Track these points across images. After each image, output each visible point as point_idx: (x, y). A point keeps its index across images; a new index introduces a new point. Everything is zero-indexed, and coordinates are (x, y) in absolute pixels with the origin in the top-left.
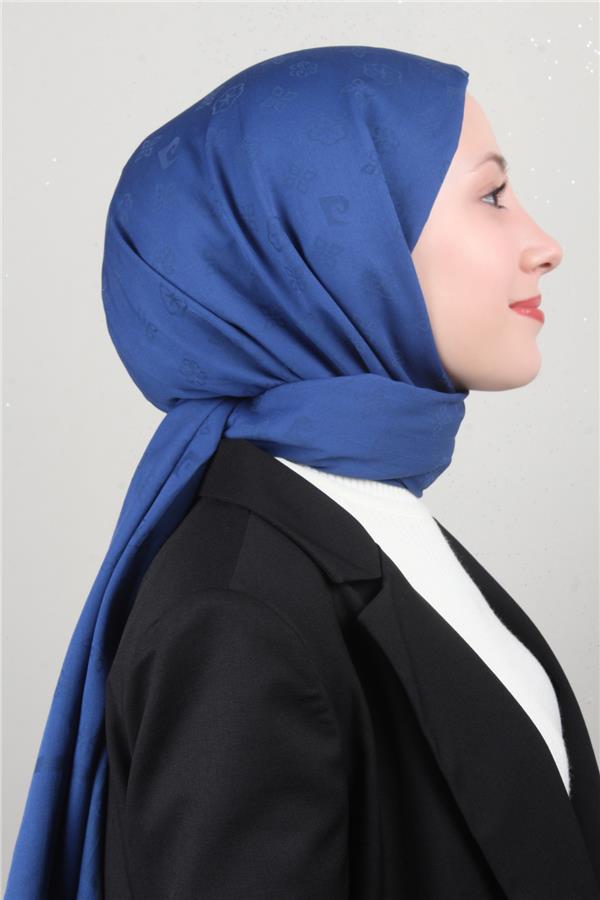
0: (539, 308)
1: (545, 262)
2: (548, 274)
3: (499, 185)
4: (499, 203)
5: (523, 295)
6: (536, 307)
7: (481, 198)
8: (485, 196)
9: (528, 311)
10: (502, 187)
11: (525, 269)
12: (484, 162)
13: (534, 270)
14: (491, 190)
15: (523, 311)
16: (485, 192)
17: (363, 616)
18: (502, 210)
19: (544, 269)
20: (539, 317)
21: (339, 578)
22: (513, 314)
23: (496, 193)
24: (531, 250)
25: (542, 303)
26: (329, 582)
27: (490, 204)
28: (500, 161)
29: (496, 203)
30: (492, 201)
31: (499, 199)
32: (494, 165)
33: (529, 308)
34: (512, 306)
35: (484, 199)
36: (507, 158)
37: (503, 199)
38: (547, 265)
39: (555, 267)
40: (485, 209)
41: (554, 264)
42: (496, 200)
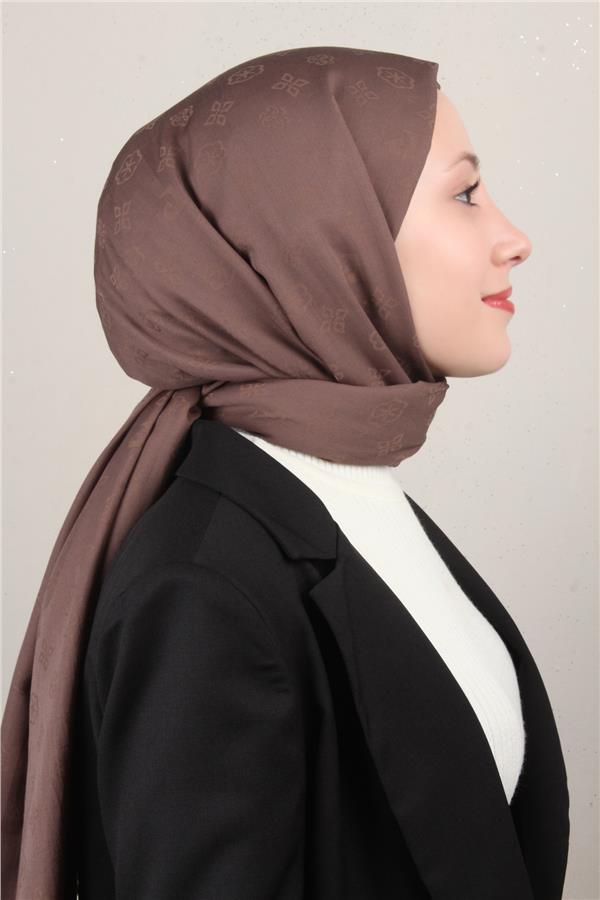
0: (509, 299)
1: (514, 255)
2: (519, 266)
3: (472, 184)
4: (472, 201)
5: (495, 289)
6: (507, 297)
7: (455, 196)
8: (458, 195)
9: (499, 303)
10: (476, 185)
11: (497, 262)
12: (456, 163)
13: (504, 263)
14: (464, 189)
15: (495, 303)
16: (459, 191)
17: (315, 592)
18: (474, 207)
19: (514, 262)
20: (510, 308)
21: (295, 555)
22: (485, 307)
23: (469, 191)
24: (502, 245)
25: (513, 294)
26: (287, 558)
27: (464, 202)
28: (473, 160)
29: (469, 202)
30: (465, 198)
31: (472, 196)
32: (467, 164)
33: (500, 300)
34: (484, 299)
35: (458, 198)
37: (476, 196)
38: (517, 258)
39: (525, 259)
40: (458, 208)
41: (523, 257)
42: (468, 197)
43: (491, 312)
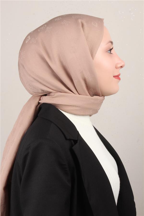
0: (119, 77)
1: (121, 66)
3: (111, 48)
4: (111, 53)
5: (116, 74)
8: (108, 51)
9: (117, 78)
11: (116, 68)
12: (108, 43)
13: (118, 68)
14: (109, 49)
16: (108, 50)
17: (73, 148)
19: (121, 68)
20: (120, 79)
21: (68, 138)
23: (111, 50)
24: (118, 64)
25: (120, 75)
26: (66, 139)
27: (109, 53)
28: (112, 43)
30: (110, 52)
31: (111, 51)
32: (110, 44)
34: (114, 77)
35: (108, 52)
36: (113, 42)
38: (121, 67)
41: (123, 66)
42: (111, 52)
43: (115, 80)
